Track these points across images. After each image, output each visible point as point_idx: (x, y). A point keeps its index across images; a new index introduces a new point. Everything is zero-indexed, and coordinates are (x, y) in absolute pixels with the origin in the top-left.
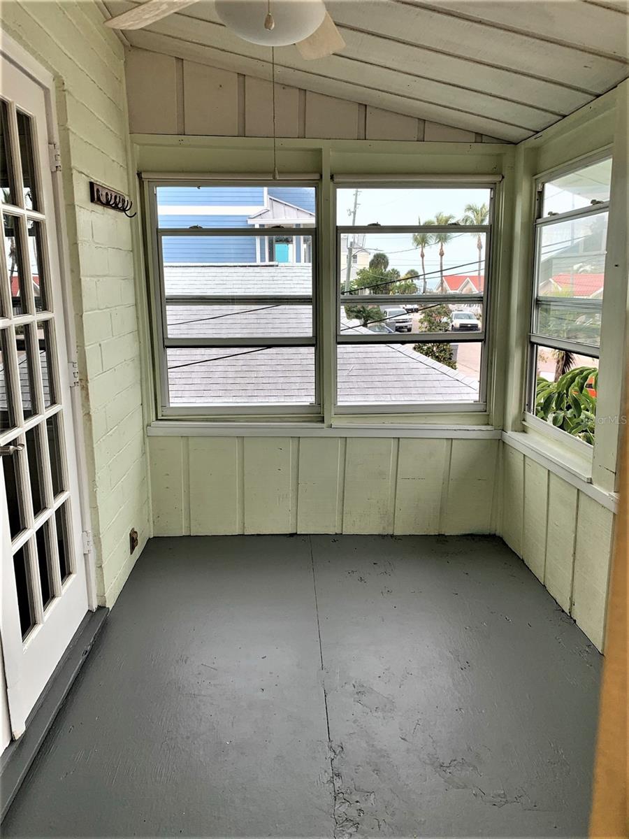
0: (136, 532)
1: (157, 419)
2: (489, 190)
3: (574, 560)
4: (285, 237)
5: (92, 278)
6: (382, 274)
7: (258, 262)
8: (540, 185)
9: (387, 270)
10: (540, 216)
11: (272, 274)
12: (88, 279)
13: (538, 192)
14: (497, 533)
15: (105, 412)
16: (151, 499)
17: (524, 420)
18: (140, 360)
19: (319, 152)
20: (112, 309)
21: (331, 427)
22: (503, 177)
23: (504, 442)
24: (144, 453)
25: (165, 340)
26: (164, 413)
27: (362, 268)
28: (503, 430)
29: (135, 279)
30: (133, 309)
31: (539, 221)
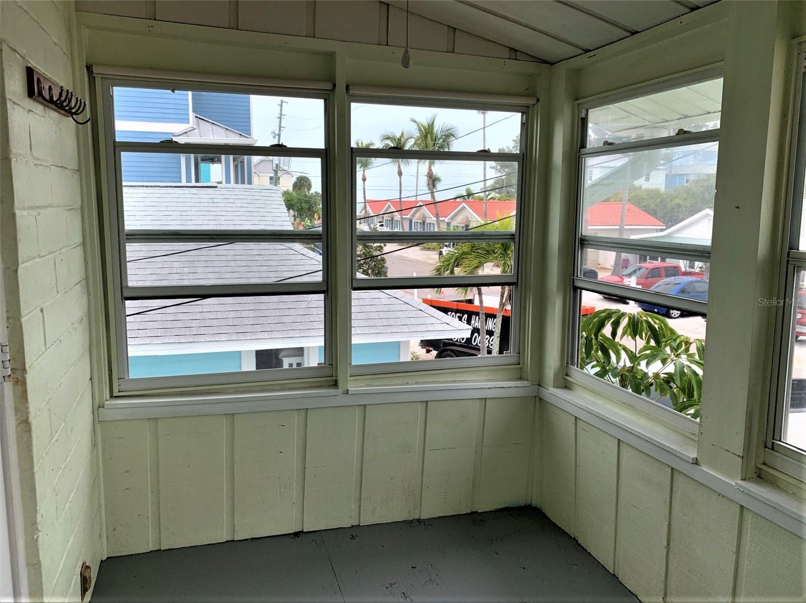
0: (88, 567)
1: (112, 397)
2: (520, 114)
3: (668, 552)
4: (211, 155)
5: (31, 212)
6: (306, 196)
7: (184, 183)
8: (584, 111)
9: (311, 192)
10: (583, 145)
11: (212, 196)
12: (25, 213)
13: (582, 118)
14: (534, 504)
15: (49, 410)
16: (103, 506)
17: (567, 375)
18: (90, 320)
19: (331, 56)
20: (56, 253)
21: (347, 393)
22: (538, 100)
23: (541, 399)
24: (94, 445)
25: (124, 290)
26: (122, 388)
27: (286, 190)
28: (539, 385)
29: (82, 208)
30: (79, 251)
31: (583, 151)
